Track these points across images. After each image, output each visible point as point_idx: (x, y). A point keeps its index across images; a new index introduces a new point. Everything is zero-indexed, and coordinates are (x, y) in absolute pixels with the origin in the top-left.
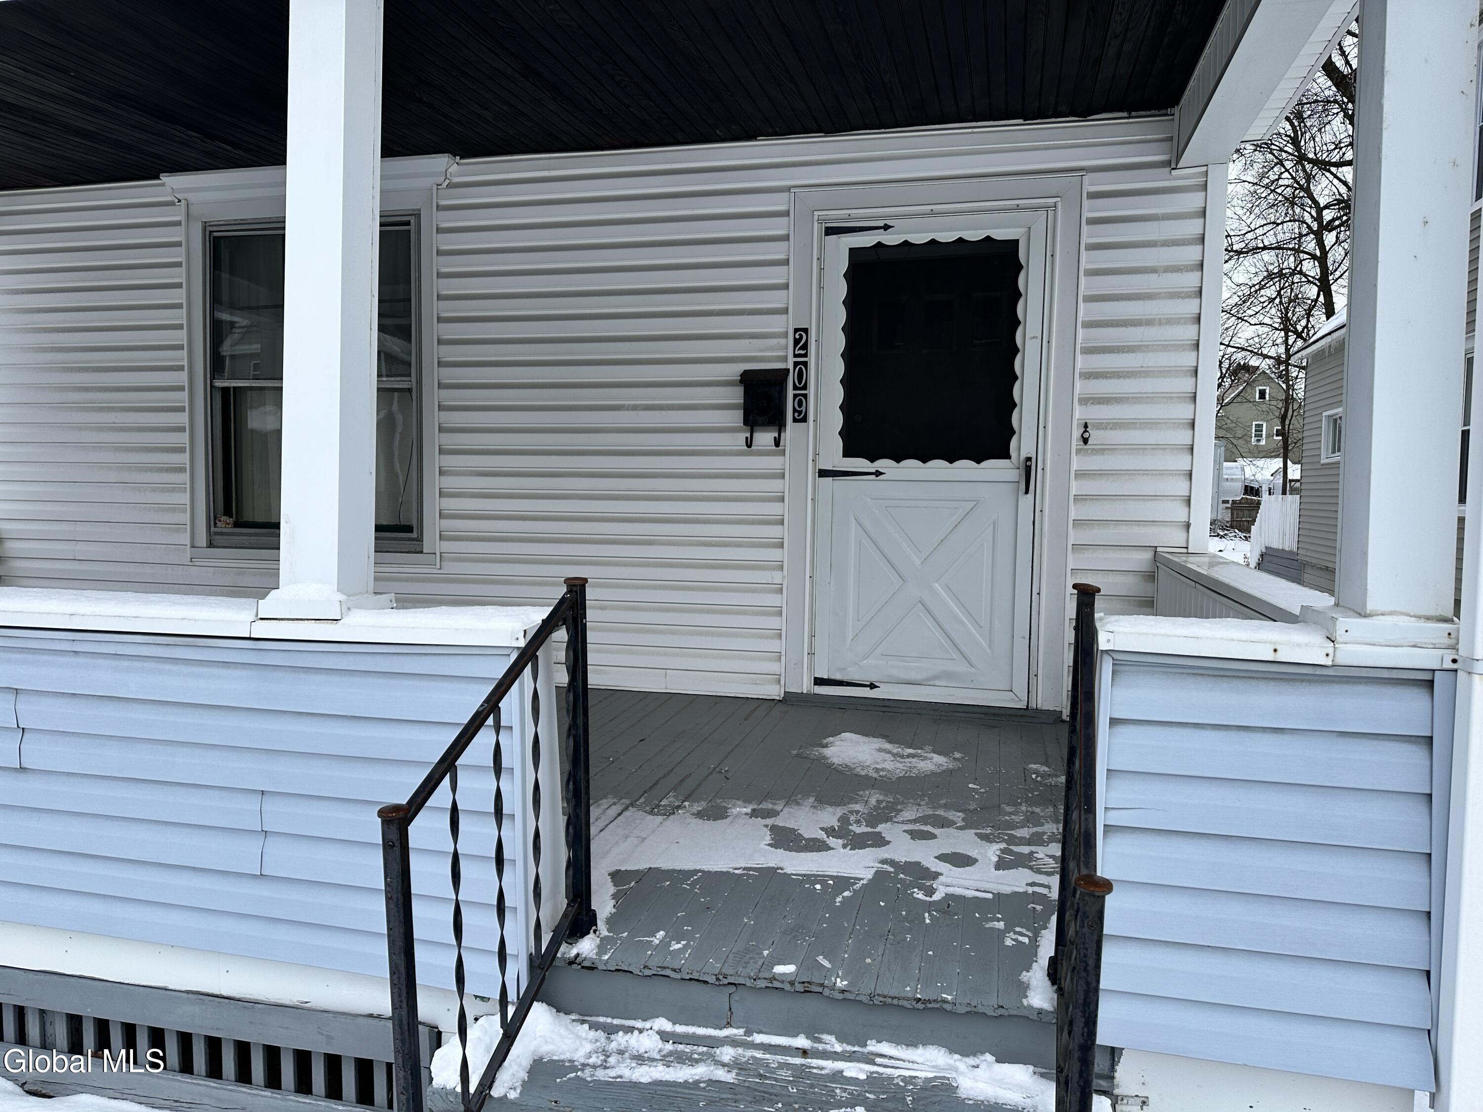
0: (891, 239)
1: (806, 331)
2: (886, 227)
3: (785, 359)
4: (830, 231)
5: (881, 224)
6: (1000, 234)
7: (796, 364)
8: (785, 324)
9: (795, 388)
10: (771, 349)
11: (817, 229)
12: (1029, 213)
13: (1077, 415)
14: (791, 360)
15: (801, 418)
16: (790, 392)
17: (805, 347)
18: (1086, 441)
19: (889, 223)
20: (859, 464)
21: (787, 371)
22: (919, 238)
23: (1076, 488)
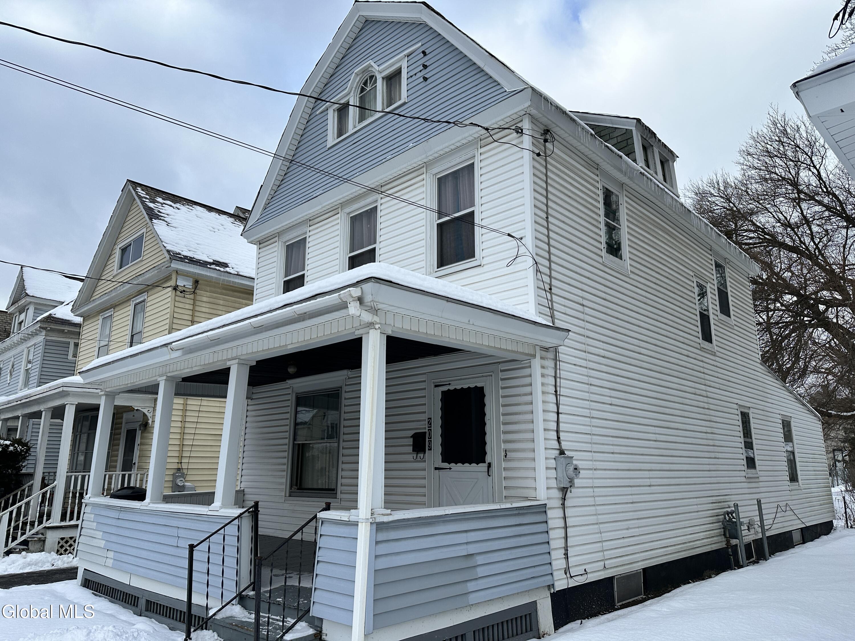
0: (452, 388)
1: (431, 418)
2: (449, 384)
3: (425, 428)
4: (436, 386)
5: (448, 383)
6: (479, 385)
7: (429, 430)
8: (425, 417)
9: (429, 438)
10: (422, 425)
11: (433, 386)
12: (485, 378)
13: (502, 447)
14: (427, 428)
15: (430, 449)
16: (427, 440)
17: (431, 424)
18: (506, 456)
19: (450, 383)
20: (446, 465)
21: (426, 432)
22: (459, 387)
23: (504, 474)
